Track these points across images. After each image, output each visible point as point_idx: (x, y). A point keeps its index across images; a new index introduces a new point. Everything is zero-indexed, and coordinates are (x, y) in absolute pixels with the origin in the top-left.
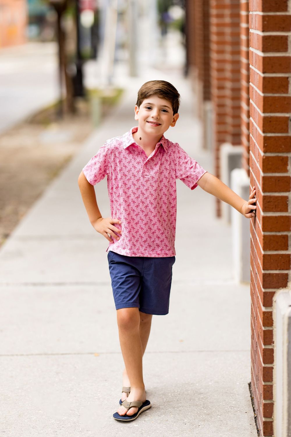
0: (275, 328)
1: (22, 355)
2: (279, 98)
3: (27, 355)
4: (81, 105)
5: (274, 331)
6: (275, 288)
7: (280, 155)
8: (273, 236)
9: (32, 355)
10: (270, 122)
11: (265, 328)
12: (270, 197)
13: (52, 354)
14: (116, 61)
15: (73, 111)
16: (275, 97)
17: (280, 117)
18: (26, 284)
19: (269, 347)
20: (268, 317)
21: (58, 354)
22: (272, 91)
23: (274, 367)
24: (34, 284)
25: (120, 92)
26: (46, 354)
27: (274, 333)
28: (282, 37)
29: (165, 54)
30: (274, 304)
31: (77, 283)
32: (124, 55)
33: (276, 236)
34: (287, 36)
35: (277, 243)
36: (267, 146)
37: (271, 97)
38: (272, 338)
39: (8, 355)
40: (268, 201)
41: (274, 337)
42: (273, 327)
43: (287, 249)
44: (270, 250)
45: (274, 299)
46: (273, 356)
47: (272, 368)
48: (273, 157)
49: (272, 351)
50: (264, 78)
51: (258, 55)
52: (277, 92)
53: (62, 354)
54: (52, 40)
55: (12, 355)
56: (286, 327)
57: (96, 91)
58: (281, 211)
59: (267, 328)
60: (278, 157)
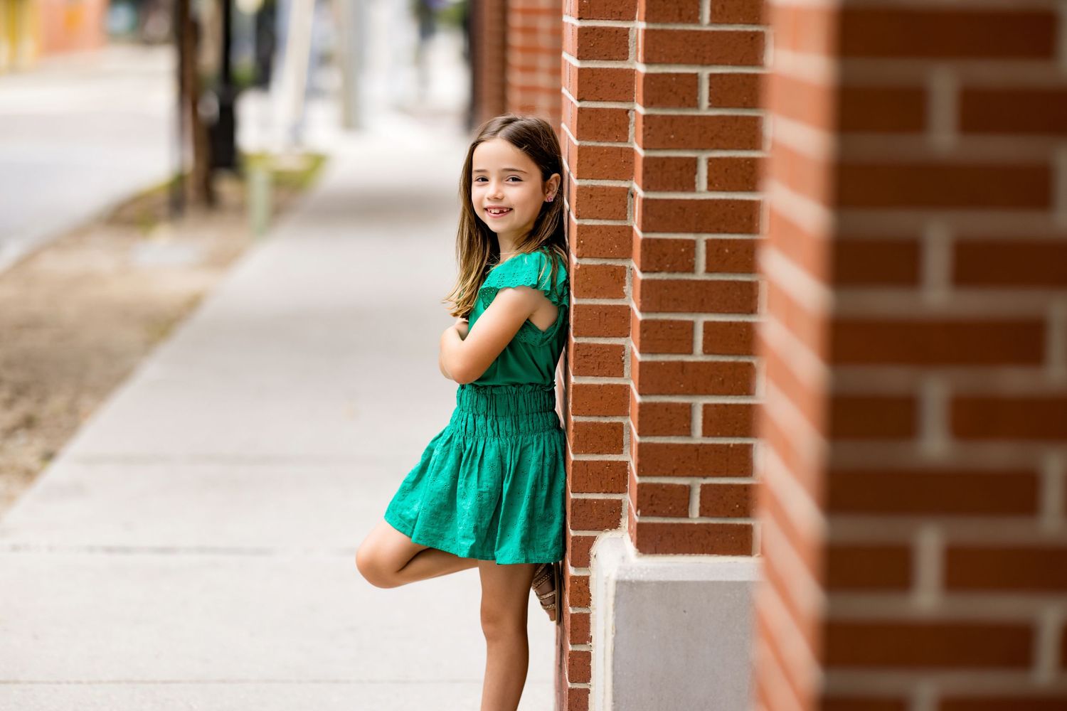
0: (595, 609)
1: (79, 682)
2: (611, 150)
3: (90, 683)
4: (226, 187)
5: (591, 616)
6: (595, 529)
7: (609, 262)
8: (594, 424)
9: (100, 682)
10: (591, 196)
11: (573, 610)
12: (589, 346)
13: (143, 682)
14: (312, 93)
15: (209, 199)
16: (603, 148)
17: (610, 189)
18: (91, 549)
19: (583, 648)
20: (579, 588)
21: (154, 682)
22: (596, 136)
23: (592, 689)
24: (109, 550)
25: (318, 161)
26: (129, 682)
27: (592, 620)
28: (617, 30)
29: (424, 80)
30: (593, 560)
31: (202, 550)
32: (331, 79)
33: (600, 425)
34: (628, 29)
35: (602, 438)
36: (583, 244)
37: (594, 147)
38: (588, 631)
39: (49, 683)
40: (585, 354)
41: (592, 628)
42: (591, 608)
43: (621, 452)
44: (586, 453)
45: (593, 551)
46: (589, 667)
47: (588, 691)
48: (596, 267)
49: (587, 656)
50: (580, 110)
51: (572, 66)
52: (607, 139)
53: (165, 682)
54: (165, 41)
55: (59, 683)
56: (611, 601)
57: (262, 156)
58: (610, 375)
59: (578, 611)
60: (605, 266)
